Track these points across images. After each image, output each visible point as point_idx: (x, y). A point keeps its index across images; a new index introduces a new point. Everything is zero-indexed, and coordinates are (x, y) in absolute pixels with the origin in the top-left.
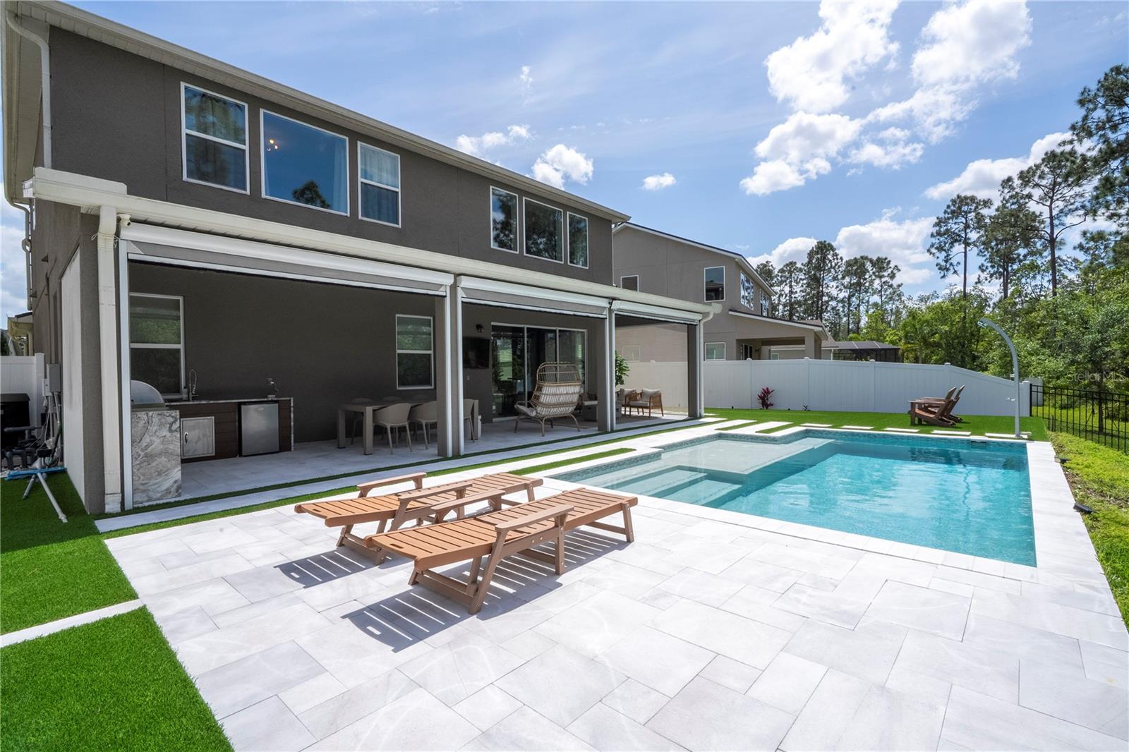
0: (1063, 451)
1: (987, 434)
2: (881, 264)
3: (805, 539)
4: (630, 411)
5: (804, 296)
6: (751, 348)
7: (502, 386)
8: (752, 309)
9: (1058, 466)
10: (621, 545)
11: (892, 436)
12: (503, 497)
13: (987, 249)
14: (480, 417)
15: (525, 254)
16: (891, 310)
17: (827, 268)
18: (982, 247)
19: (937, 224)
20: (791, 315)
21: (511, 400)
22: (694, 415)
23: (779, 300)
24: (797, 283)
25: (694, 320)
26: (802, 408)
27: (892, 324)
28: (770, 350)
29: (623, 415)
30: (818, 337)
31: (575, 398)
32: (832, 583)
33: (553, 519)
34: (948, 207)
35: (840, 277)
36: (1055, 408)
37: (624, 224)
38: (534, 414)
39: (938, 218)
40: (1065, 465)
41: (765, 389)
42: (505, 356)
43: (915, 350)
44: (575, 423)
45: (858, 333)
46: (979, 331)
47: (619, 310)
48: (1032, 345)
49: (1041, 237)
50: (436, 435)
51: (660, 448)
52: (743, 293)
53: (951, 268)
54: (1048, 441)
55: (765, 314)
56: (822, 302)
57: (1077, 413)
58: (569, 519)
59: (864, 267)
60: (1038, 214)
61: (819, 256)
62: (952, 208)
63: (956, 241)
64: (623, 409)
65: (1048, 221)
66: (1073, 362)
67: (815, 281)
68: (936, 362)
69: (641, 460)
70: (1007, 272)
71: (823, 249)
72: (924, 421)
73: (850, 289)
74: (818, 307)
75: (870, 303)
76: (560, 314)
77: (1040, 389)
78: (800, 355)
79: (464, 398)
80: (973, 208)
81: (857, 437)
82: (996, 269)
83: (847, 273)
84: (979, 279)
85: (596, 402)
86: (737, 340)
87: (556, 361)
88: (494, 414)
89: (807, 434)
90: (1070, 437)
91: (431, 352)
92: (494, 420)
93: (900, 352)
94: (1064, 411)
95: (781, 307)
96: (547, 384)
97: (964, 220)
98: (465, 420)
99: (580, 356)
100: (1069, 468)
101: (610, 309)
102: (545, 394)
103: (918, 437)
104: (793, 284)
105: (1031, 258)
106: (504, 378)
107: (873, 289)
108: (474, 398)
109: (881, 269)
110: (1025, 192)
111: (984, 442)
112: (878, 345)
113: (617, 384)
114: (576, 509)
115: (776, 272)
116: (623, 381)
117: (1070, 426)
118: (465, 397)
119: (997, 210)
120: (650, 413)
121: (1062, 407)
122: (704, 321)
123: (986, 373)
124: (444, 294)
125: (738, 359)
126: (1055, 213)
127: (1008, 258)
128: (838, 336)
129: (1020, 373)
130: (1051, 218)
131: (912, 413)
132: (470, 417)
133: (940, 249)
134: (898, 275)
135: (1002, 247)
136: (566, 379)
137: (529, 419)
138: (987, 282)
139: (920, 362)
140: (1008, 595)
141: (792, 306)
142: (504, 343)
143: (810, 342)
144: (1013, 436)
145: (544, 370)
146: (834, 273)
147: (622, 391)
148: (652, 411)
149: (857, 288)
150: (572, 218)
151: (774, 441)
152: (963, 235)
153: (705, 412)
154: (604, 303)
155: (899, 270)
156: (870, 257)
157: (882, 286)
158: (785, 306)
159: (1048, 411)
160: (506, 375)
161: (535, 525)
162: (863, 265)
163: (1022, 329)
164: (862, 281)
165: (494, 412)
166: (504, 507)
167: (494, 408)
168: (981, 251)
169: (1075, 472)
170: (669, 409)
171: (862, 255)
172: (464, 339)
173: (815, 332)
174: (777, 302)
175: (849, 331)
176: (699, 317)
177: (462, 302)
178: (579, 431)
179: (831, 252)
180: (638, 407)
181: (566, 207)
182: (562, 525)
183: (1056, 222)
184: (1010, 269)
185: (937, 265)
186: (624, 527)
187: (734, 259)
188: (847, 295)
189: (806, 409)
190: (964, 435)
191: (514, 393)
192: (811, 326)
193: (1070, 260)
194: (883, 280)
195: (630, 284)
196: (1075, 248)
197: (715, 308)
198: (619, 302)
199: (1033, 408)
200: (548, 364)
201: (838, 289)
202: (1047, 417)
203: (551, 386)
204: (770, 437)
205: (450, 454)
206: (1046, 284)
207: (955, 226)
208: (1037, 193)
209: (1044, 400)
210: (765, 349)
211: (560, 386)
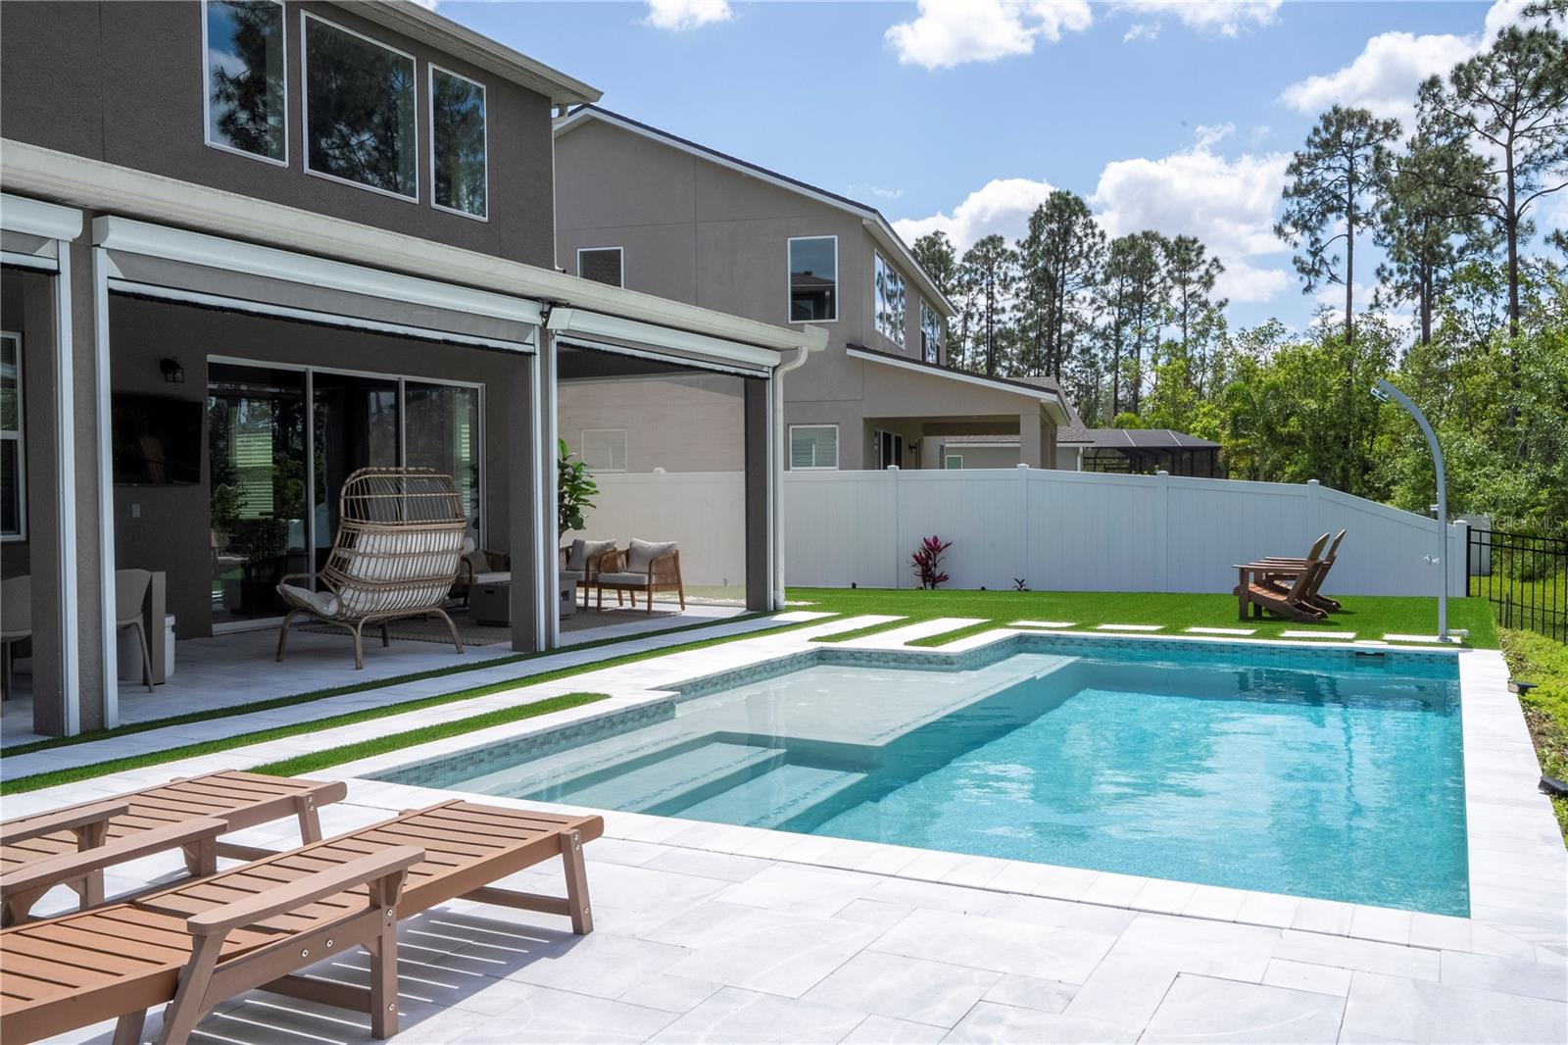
0: (1524, 668)
1: (1388, 637)
2: (1184, 252)
3: (1007, 893)
4: (599, 599)
5: (1019, 320)
6: (898, 440)
7: (243, 535)
8: (903, 346)
9: (1514, 699)
10: (556, 945)
11: (1201, 646)
12: (219, 839)
13: (1390, 232)
14: (170, 621)
15: (307, 169)
16: (1203, 359)
17: (1071, 256)
18: (1382, 226)
19: (1294, 169)
20: (992, 364)
21: (268, 572)
22: (759, 605)
23: (965, 328)
24: (1006, 288)
25: (760, 367)
26: (1012, 585)
27: (1206, 390)
28: (942, 447)
29: (579, 608)
30: (1048, 415)
31: (450, 566)
32: (1060, 993)
33: (365, 888)
34: (1316, 131)
35: (1099, 277)
36: (1512, 579)
37: (587, 111)
38: (332, 609)
39: (1296, 154)
40: (1527, 697)
41: (931, 540)
42: (253, 450)
43: (1252, 452)
44: (450, 631)
45: (1136, 412)
46: (1375, 411)
47: (567, 333)
48: (1473, 444)
49: (1492, 213)
50: (28, 675)
51: (672, 689)
52: (880, 306)
53: (1324, 269)
54: (1498, 648)
55: (931, 359)
56: (1060, 336)
57: (1550, 589)
58: (411, 884)
59: (1150, 257)
60: (1486, 159)
61: (1054, 226)
62: (1324, 134)
63: (1332, 209)
64: (580, 593)
65: (1504, 178)
66: (1544, 481)
67: (1047, 285)
68: (1295, 478)
69: (623, 722)
70: (1430, 284)
71: (1064, 210)
72: (1266, 610)
73: (1120, 307)
74: (1050, 348)
75: (1161, 342)
76: (406, 337)
77: (1486, 538)
78: (1009, 458)
79: (117, 568)
80: (1363, 136)
81: (1129, 650)
82: (1407, 278)
83: (1114, 270)
84: (1376, 297)
85: (505, 577)
86: (865, 419)
87: (398, 464)
88: (216, 613)
89: (1022, 644)
90: (1539, 639)
91: (16, 435)
92: (217, 628)
93: (1221, 455)
94: (1528, 586)
95: (969, 344)
96: (369, 526)
97: (1346, 164)
98: (122, 632)
99: (464, 452)
100: (1533, 704)
101: (544, 329)
102: (364, 555)
103: (1253, 647)
104: (997, 289)
105: (1471, 257)
106: (249, 513)
107: (1168, 310)
108: (153, 567)
109: (1185, 264)
110: (1465, 110)
111: (1380, 655)
112: (1175, 439)
113: (563, 528)
114: (430, 856)
115: (958, 259)
116: (582, 520)
117: (1538, 615)
118: (118, 566)
119: (1411, 146)
120: (649, 602)
121: (1524, 579)
122: (787, 368)
123: (1388, 505)
124: (52, 265)
125: (869, 465)
126: (1517, 160)
127: (1431, 255)
128: (1094, 417)
129: (1448, 503)
130: (1510, 171)
131: (1241, 592)
132: (140, 620)
133: (1303, 225)
134: (1219, 280)
135: (1419, 229)
136: (428, 514)
137: (321, 623)
138: (1391, 305)
139: (1261, 476)
140: (1416, 983)
141: (993, 343)
142: (253, 416)
143: (1031, 427)
144: (1435, 639)
145: (364, 487)
146: (1086, 267)
147: (578, 545)
148: (655, 596)
149: (1134, 304)
150: (442, 82)
151: (947, 663)
152: (1346, 197)
153: (787, 598)
154: (528, 313)
155: (1222, 269)
156: (1162, 235)
157: (1185, 303)
158: (977, 341)
159: (1500, 585)
160: (256, 502)
161: (310, 909)
162: (1147, 253)
163: (1455, 408)
164: (1145, 289)
165: (219, 607)
166: (224, 864)
167: (217, 594)
168: (1379, 235)
169: (1544, 711)
170: (699, 590)
171: (1146, 229)
172: (117, 399)
173: (1042, 406)
174: (959, 332)
175: (1117, 405)
176: (770, 359)
177: (111, 292)
178: (460, 652)
179: (1081, 220)
180: (619, 587)
181: (428, 51)
182: (391, 901)
183: (1519, 181)
184: (1434, 277)
185: (1295, 262)
186: (566, 896)
187: (861, 219)
188: (1112, 319)
189: (1021, 587)
190: (1340, 639)
191: (279, 553)
192: (1034, 391)
193: (1540, 265)
194: (1190, 289)
195: (602, 268)
196: (1547, 240)
197: (813, 337)
198: (570, 310)
199: (1474, 580)
200: (376, 471)
201: (1095, 306)
202: (1498, 598)
203: (382, 533)
204: (936, 656)
205: (74, 724)
206: (1501, 315)
207: (1330, 174)
208: (1485, 115)
209: (1492, 563)
210: (932, 443)
211: (407, 532)
